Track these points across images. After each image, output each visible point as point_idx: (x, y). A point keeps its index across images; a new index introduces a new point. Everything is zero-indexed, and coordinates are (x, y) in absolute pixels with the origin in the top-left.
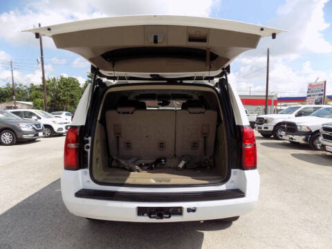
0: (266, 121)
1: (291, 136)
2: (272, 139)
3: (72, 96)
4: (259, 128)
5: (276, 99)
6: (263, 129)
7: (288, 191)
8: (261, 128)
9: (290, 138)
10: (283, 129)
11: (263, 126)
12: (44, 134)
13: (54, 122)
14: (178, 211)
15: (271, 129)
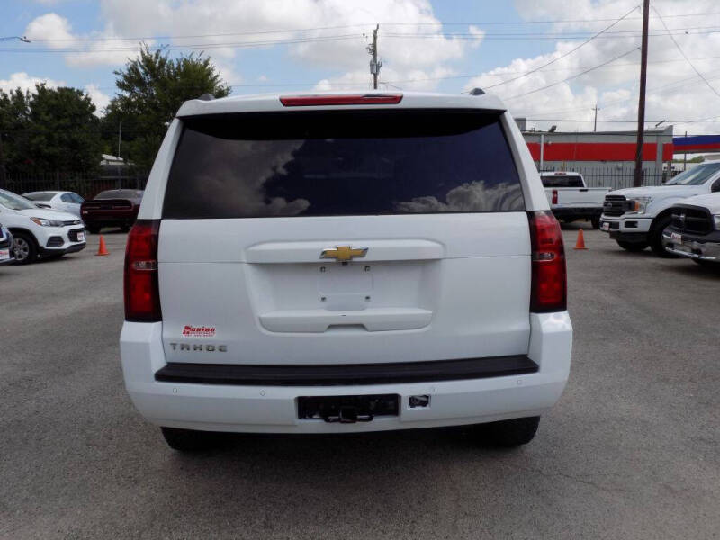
0: (631, 206)
1: (696, 245)
2: (648, 254)
3: (74, 145)
4: (612, 225)
5: (668, 141)
6: (622, 228)
7: (666, 380)
8: (617, 225)
9: (695, 251)
10: (678, 225)
11: (622, 220)
12: (12, 254)
13: (37, 221)
14: (389, 405)
15: (644, 226)
